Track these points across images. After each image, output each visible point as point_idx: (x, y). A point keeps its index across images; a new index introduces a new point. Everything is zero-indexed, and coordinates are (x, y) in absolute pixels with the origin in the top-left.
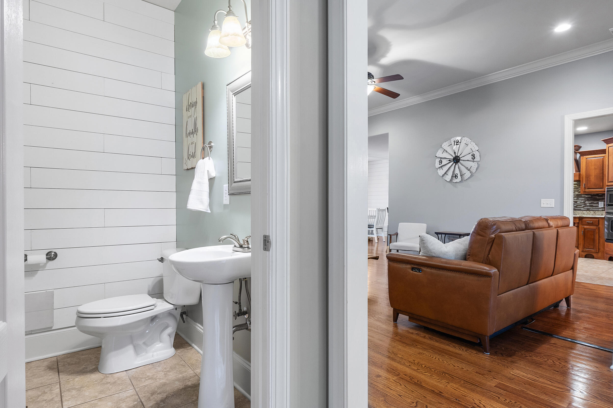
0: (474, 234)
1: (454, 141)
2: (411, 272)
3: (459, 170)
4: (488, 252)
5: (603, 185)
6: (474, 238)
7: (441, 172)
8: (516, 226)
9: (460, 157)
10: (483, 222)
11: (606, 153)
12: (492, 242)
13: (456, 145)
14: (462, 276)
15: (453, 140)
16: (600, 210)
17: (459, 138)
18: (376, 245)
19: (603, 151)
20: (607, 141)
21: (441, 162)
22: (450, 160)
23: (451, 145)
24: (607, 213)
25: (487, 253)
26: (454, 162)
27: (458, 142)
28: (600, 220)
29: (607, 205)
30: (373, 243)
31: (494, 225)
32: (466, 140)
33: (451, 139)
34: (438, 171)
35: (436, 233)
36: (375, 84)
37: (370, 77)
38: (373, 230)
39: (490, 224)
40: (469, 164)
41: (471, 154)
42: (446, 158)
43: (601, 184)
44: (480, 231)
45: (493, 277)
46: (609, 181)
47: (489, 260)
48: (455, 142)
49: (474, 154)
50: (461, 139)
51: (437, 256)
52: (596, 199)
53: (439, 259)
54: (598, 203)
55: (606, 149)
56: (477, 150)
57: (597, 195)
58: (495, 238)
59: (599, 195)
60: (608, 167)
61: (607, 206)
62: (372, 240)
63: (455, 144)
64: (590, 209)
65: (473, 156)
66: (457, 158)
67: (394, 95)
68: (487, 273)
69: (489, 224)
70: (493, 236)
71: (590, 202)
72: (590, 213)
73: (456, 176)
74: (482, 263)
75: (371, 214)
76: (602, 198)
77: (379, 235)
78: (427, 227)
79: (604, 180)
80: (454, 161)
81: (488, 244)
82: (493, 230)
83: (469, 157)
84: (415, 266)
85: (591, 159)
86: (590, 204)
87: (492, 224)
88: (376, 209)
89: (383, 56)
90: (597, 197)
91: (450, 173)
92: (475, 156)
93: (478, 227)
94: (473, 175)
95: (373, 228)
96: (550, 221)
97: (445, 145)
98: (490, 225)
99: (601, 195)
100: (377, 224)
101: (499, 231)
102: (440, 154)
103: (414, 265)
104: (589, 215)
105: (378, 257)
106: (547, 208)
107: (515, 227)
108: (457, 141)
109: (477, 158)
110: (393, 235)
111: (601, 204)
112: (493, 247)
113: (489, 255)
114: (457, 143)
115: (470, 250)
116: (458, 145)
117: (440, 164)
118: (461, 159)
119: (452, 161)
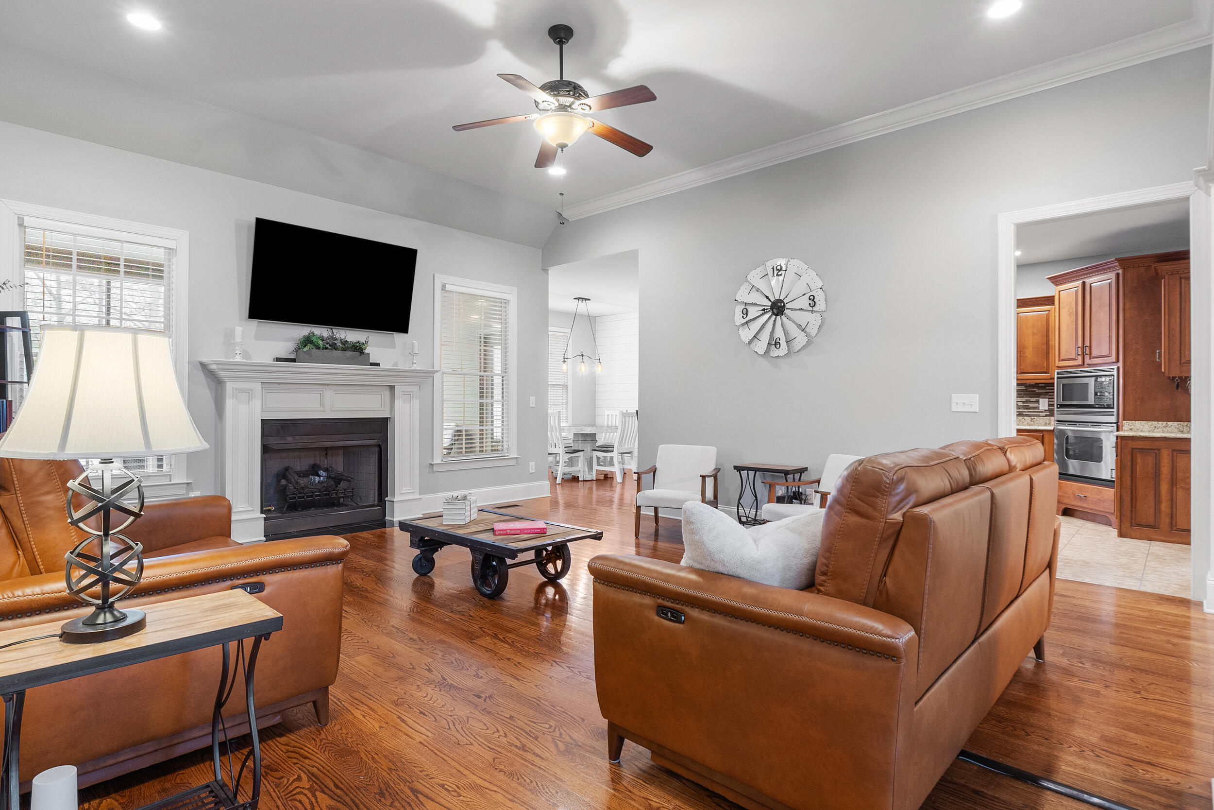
0: (838, 507)
1: (773, 268)
2: (656, 618)
3: (784, 330)
4: (882, 567)
5: (1048, 367)
6: (839, 519)
7: (746, 334)
8: (951, 480)
9: (785, 301)
10: (865, 470)
11: (1053, 304)
12: (895, 536)
13: (777, 275)
14: (805, 645)
15: (770, 264)
16: (1041, 414)
17: (782, 262)
18: (618, 489)
19: (1049, 301)
20: (1057, 280)
21: (746, 313)
22: (764, 310)
23: (767, 276)
24: (1058, 421)
25: (879, 569)
26: (774, 314)
27: (781, 269)
28: (1045, 436)
29: (1057, 405)
30: (614, 483)
31: (901, 480)
32: (796, 265)
33: (768, 264)
34: (741, 332)
35: (735, 467)
36: (591, 112)
37: (580, 94)
38: (613, 457)
39: (887, 478)
40: (803, 318)
41: (807, 296)
42: (756, 304)
43: (1045, 365)
44: (859, 499)
45: (904, 661)
46: (1061, 358)
47: (887, 592)
48: (775, 269)
49: (814, 296)
50: (788, 263)
51: (730, 573)
52: (1033, 393)
53: (735, 584)
54: (1038, 402)
55: (1054, 297)
56: (820, 286)
57: (1037, 385)
58: (903, 522)
59: (1040, 385)
60: (1059, 331)
61: (1057, 408)
62: (610, 478)
63: (775, 275)
64: (1024, 413)
65: (812, 299)
66: (779, 304)
67: (640, 148)
68: (884, 645)
69: (885, 478)
70: (897, 516)
71: (1024, 399)
72: (1023, 420)
73: (777, 344)
74: (865, 604)
75: (610, 423)
76: (1045, 391)
77: (626, 467)
78: (718, 454)
79: (1049, 355)
80: (772, 310)
81: (883, 540)
82: (897, 498)
83: (804, 303)
84: (668, 601)
85: (1026, 316)
86: (1023, 402)
87: (895, 477)
88: (618, 412)
89: (614, 53)
90: (1037, 390)
91: (765, 337)
92: (815, 300)
93: (849, 487)
94: (813, 342)
95: (613, 451)
96: (1011, 452)
97: (754, 277)
98: (888, 481)
99: (1043, 385)
100: (620, 443)
101: (912, 500)
102: (743, 295)
103: (663, 600)
104: (1022, 425)
105: (602, 533)
106: (967, 414)
107: (949, 481)
108: (779, 268)
109: (821, 305)
110: (646, 473)
111: (1044, 404)
112: (897, 552)
113: (885, 576)
114: (780, 271)
115: (827, 558)
116: (781, 275)
117: (745, 316)
118: (787, 306)
119: (769, 311)
